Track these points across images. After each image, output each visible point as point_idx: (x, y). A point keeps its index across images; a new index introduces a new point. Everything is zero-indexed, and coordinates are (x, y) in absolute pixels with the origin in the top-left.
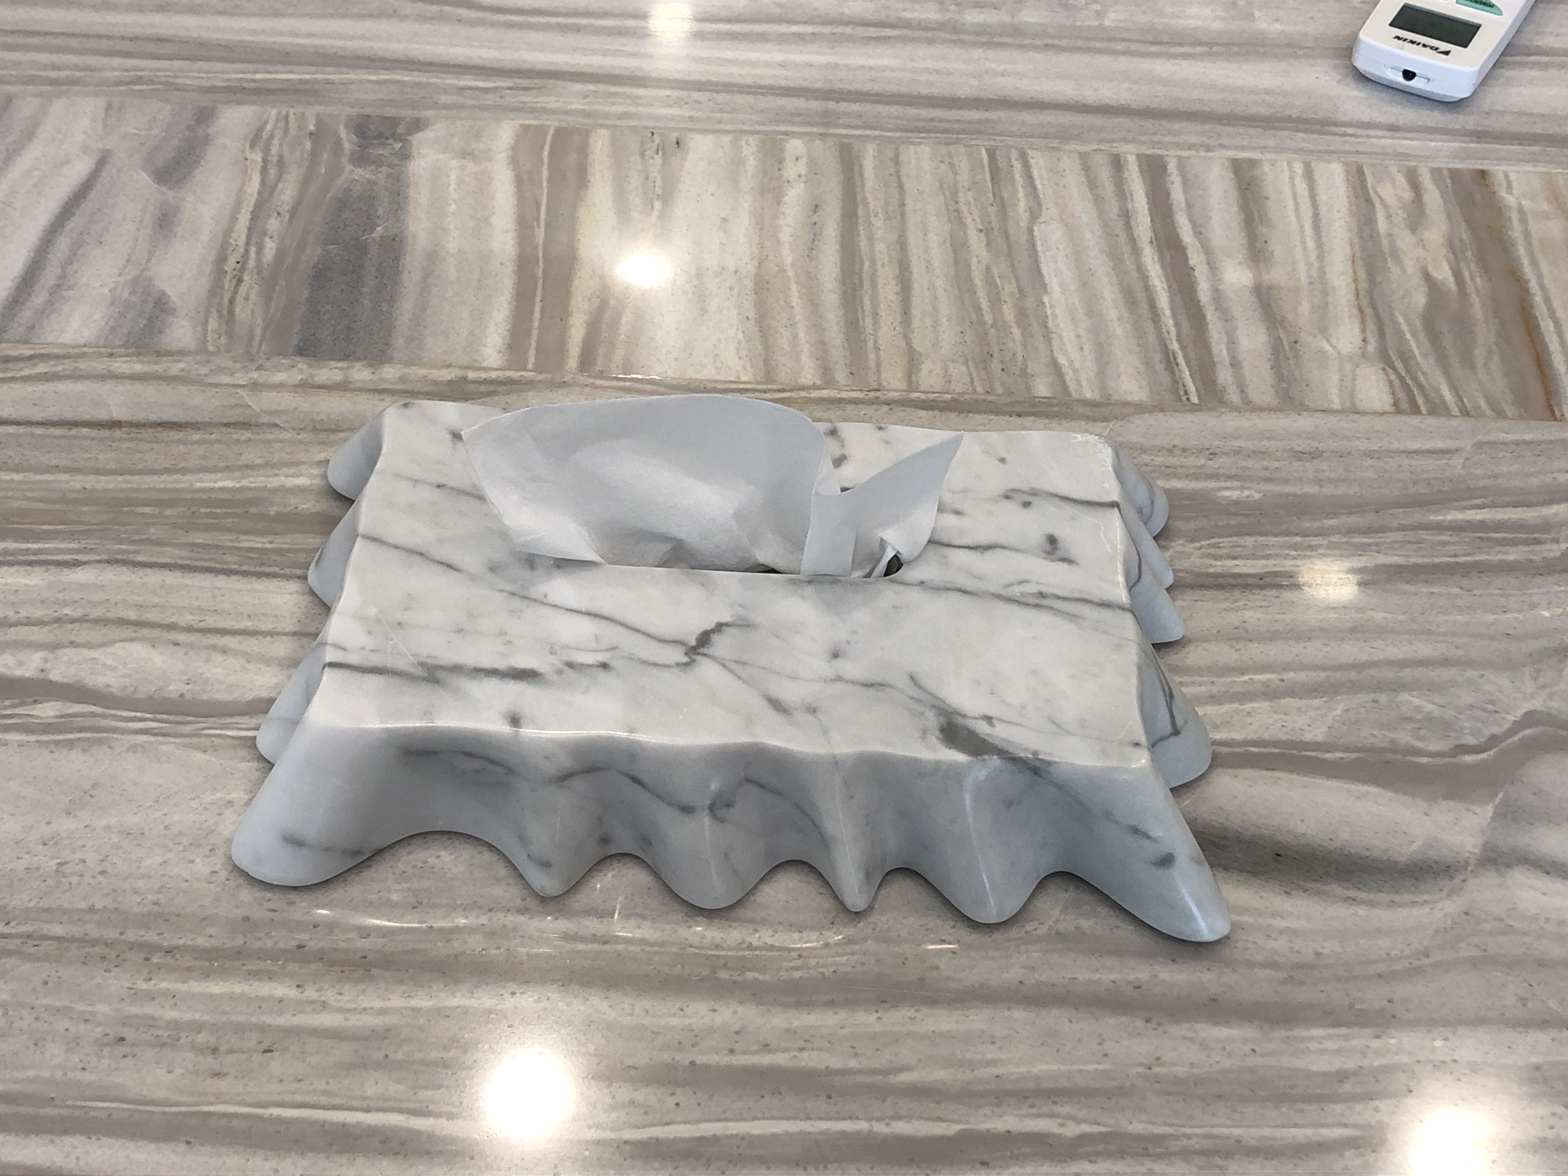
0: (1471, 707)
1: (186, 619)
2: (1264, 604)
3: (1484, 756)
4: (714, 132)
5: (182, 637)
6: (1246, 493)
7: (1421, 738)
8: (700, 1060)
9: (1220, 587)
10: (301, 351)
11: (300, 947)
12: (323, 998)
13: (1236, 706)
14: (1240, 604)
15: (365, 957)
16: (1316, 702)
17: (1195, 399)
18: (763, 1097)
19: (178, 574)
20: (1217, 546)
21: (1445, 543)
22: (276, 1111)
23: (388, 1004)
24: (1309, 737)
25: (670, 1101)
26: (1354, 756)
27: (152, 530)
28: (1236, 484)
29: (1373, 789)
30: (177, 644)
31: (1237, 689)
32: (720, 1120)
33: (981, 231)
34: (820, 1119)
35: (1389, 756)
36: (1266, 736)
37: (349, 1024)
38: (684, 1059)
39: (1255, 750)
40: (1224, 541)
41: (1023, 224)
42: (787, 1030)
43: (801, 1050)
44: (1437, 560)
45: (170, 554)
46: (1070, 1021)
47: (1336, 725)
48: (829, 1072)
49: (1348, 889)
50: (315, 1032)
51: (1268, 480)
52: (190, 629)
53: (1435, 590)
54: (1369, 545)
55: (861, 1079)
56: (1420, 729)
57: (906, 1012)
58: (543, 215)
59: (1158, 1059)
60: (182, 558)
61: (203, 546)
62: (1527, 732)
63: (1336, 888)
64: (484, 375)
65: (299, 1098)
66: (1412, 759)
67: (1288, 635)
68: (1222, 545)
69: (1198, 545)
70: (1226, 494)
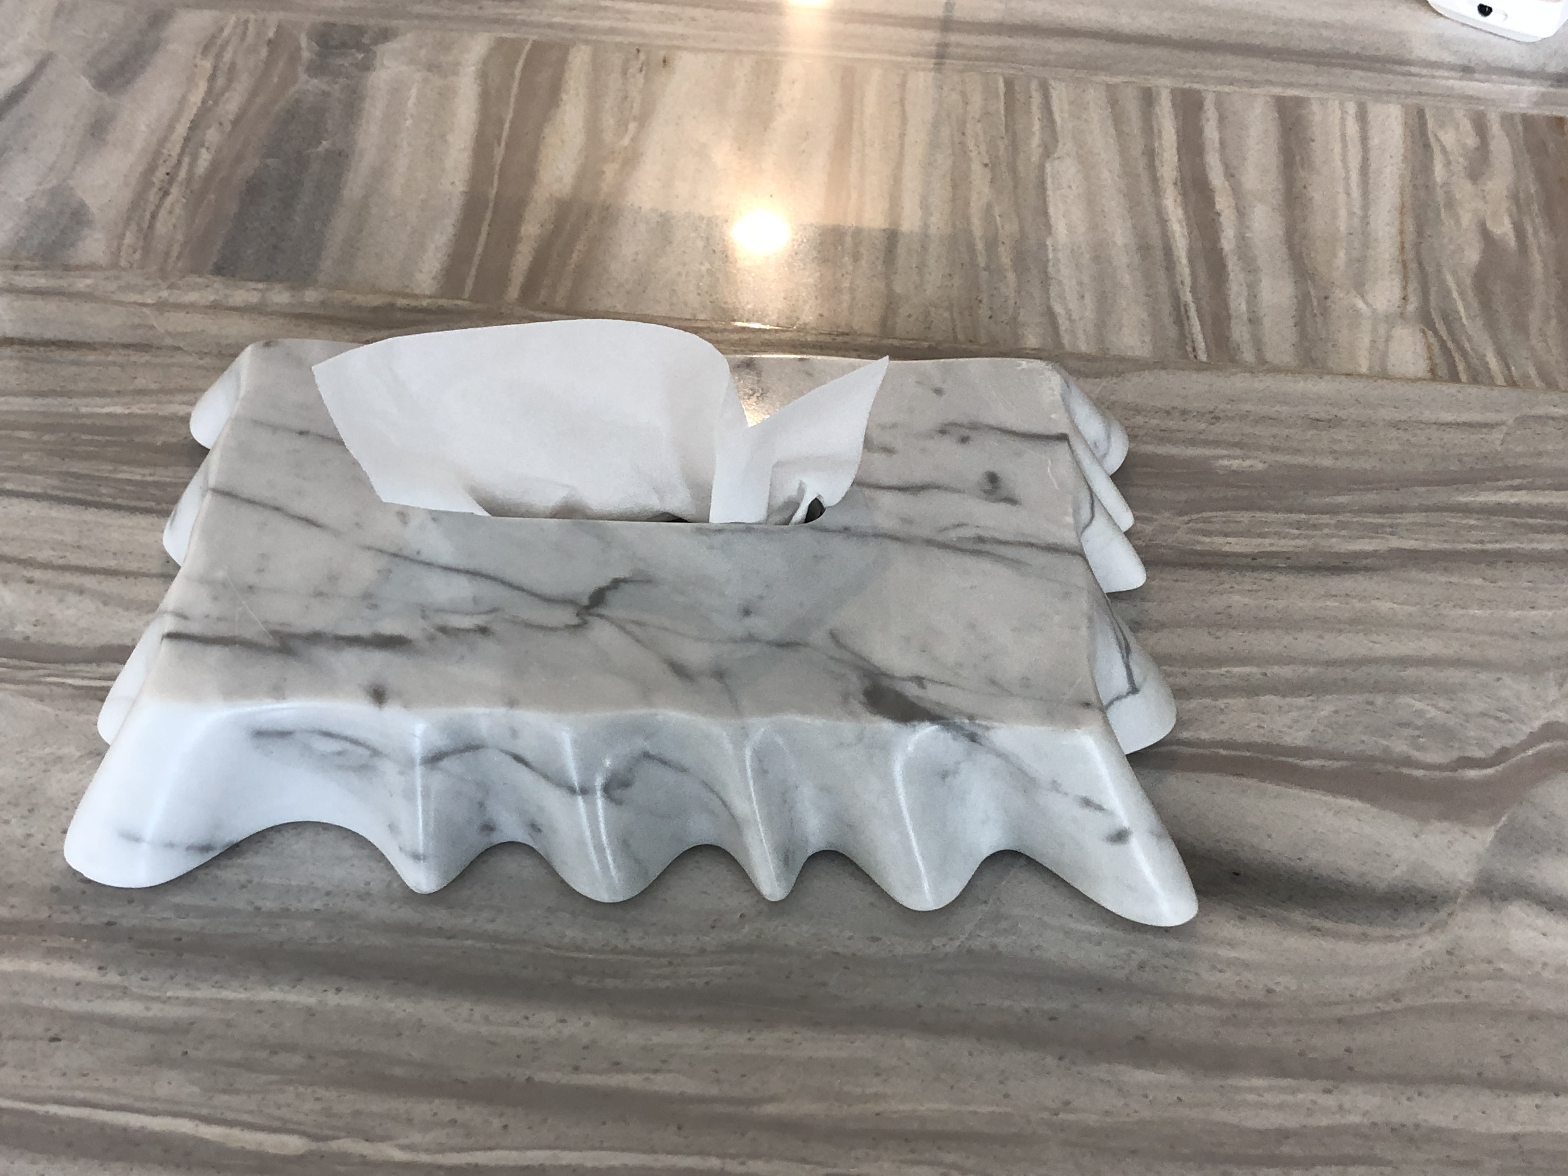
0: (1483, 714)
1: (44, 555)
2: (1255, 587)
3: (1490, 771)
4: (705, 51)
5: (37, 574)
6: (1248, 463)
7: (1421, 748)
8: (540, 1076)
9: (1205, 566)
10: (219, 270)
11: (109, 924)
12: (126, 983)
13: (1208, 701)
14: (1227, 586)
15: (180, 939)
16: (1301, 701)
17: (1203, 357)
18: (604, 1123)
19: (45, 504)
20: (1206, 521)
21: (1472, 527)
22: (54, 1109)
23: (198, 994)
24: (1287, 741)
25: (497, 1123)
26: (1338, 764)
27: (26, 457)
28: (1238, 452)
29: (1357, 804)
30: (30, 581)
31: (1211, 682)
32: (550, 1148)
33: (986, 165)
34: (669, 1153)
35: (1379, 766)
36: (1239, 737)
37: (150, 1014)
38: (520, 1074)
39: (1223, 752)
40: (1218, 516)
41: (1035, 158)
42: (644, 1048)
43: (656, 1071)
44: (1460, 547)
45: (38, 483)
46: (971, 1054)
47: (1321, 728)
48: (685, 1099)
49: (1313, 917)
50: (110, 1021)
51: (1274, 449)
52: (46, 566)
53: (1454, 579)
54: (1383, 526)
55: (719, 1108)
56: (1419, 737)
57: (784, 1033)
58: (505, 134)
59: (1067, 1103)
60: (54, 488)
61: (78, 476)
62: (1546, 745)
63: (1298, 916)
64: (413, 303)
65: (80, 1095)
66: (1406, 771)
67: (1277, 624)
68: (1214, 520)
69: (1186, 518)
70: (1226, 463)
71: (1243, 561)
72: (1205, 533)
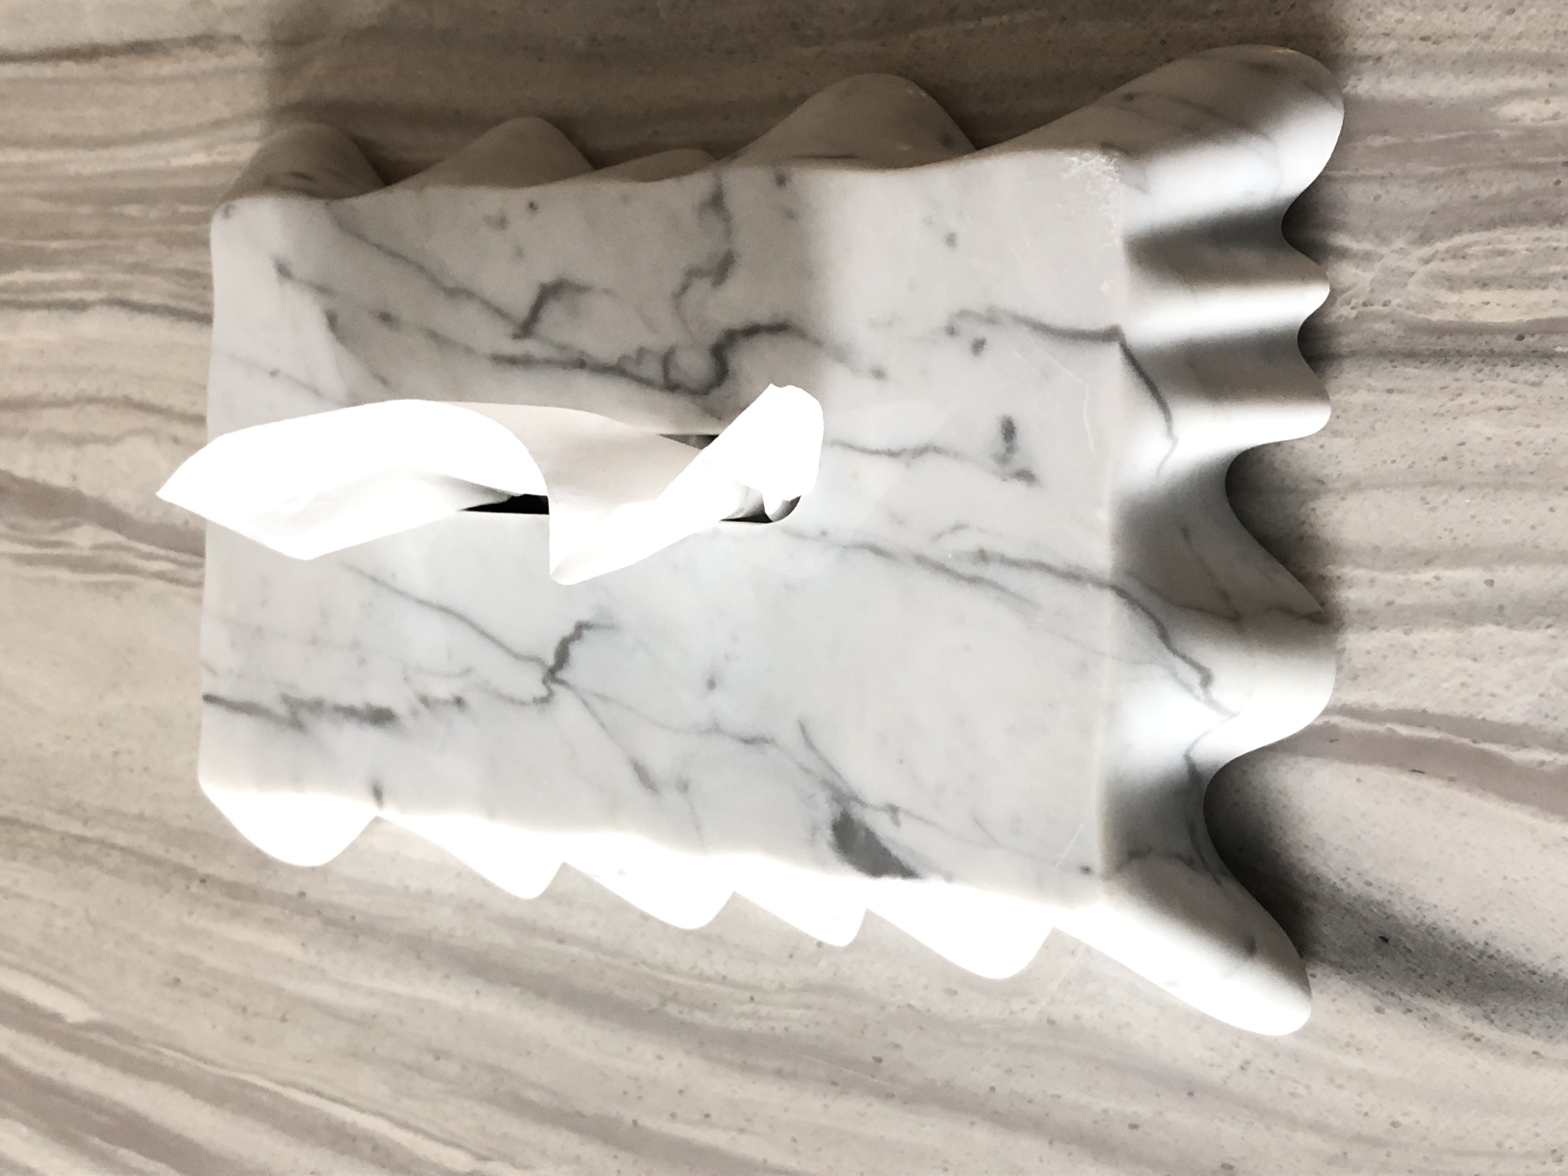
2: (1509, 400)
8: (644, 1120)
12: (322, 965)
15: (354, 919)
16: (1536, 637)
20: (1459, 254)
23: (374, 984)
24: (1498, 713)
25: (612, 1167)
27: (140, 247)
30: (176, 441)
36: (1430, 705)
37: (344, 1001)
38: (628, 1114)
40: (1478, 241)
42: (730, 1102)
49: (1473, 1019)
61: (184, 274)
63: (1455, 1014)
65: (309, 1082)
68: (1470, 251)
69: (1426, 251)
70: (1514, 109)
71: (1501, 342)
72: (1453, 283)
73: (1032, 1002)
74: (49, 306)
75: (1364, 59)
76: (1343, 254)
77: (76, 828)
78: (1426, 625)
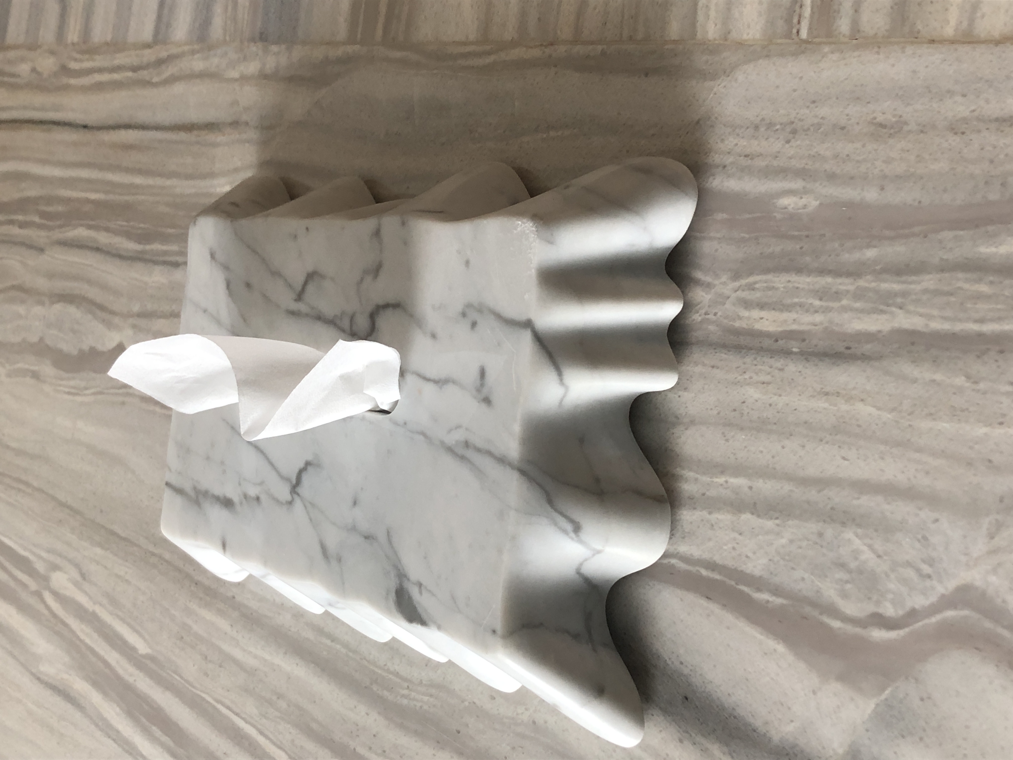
0: (909, 564)
3: (894, 634)
6: (804, 200)
7: (845, 595)
9: (738, 348)
10: (261, 38)
13: (704, 514)
14: (747, 376)
16: (770, 524)
17: (804, 34)
21: (979, 297)
24: (749, 568)
26: (779, 601)
28: (798, 184)
29: (781, 648)
31: (712, 493)
35: (808, 610)
36: (717, 558)
39: (704, 572)
40: (760, 280)
51: (832, 177)
53: (938, 377)
56: (847, 582)
62: (950, 614)
65: (227, 703)
66: (826, 619)
67: (774, 427)
68: (757, 286)
69: (737, 284)
70: (786, 201)
71: (767, 343)
72: (747, 304)
73: (526, 709)
74: (165, 263)
75: (717, 167)
76: (697, 282)
77: (151, 548)
78: (719, 510)
